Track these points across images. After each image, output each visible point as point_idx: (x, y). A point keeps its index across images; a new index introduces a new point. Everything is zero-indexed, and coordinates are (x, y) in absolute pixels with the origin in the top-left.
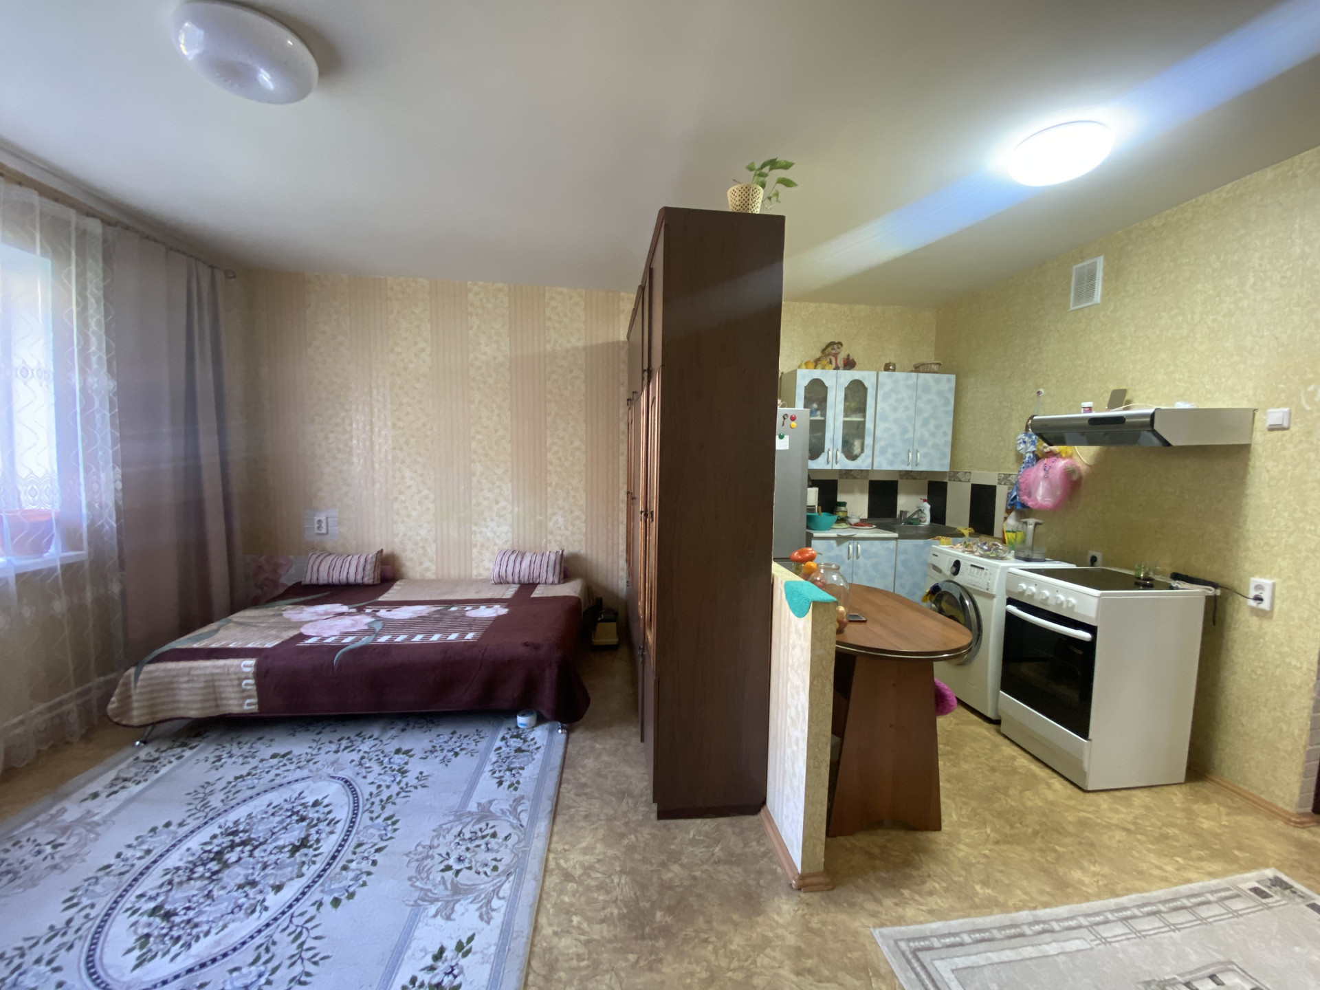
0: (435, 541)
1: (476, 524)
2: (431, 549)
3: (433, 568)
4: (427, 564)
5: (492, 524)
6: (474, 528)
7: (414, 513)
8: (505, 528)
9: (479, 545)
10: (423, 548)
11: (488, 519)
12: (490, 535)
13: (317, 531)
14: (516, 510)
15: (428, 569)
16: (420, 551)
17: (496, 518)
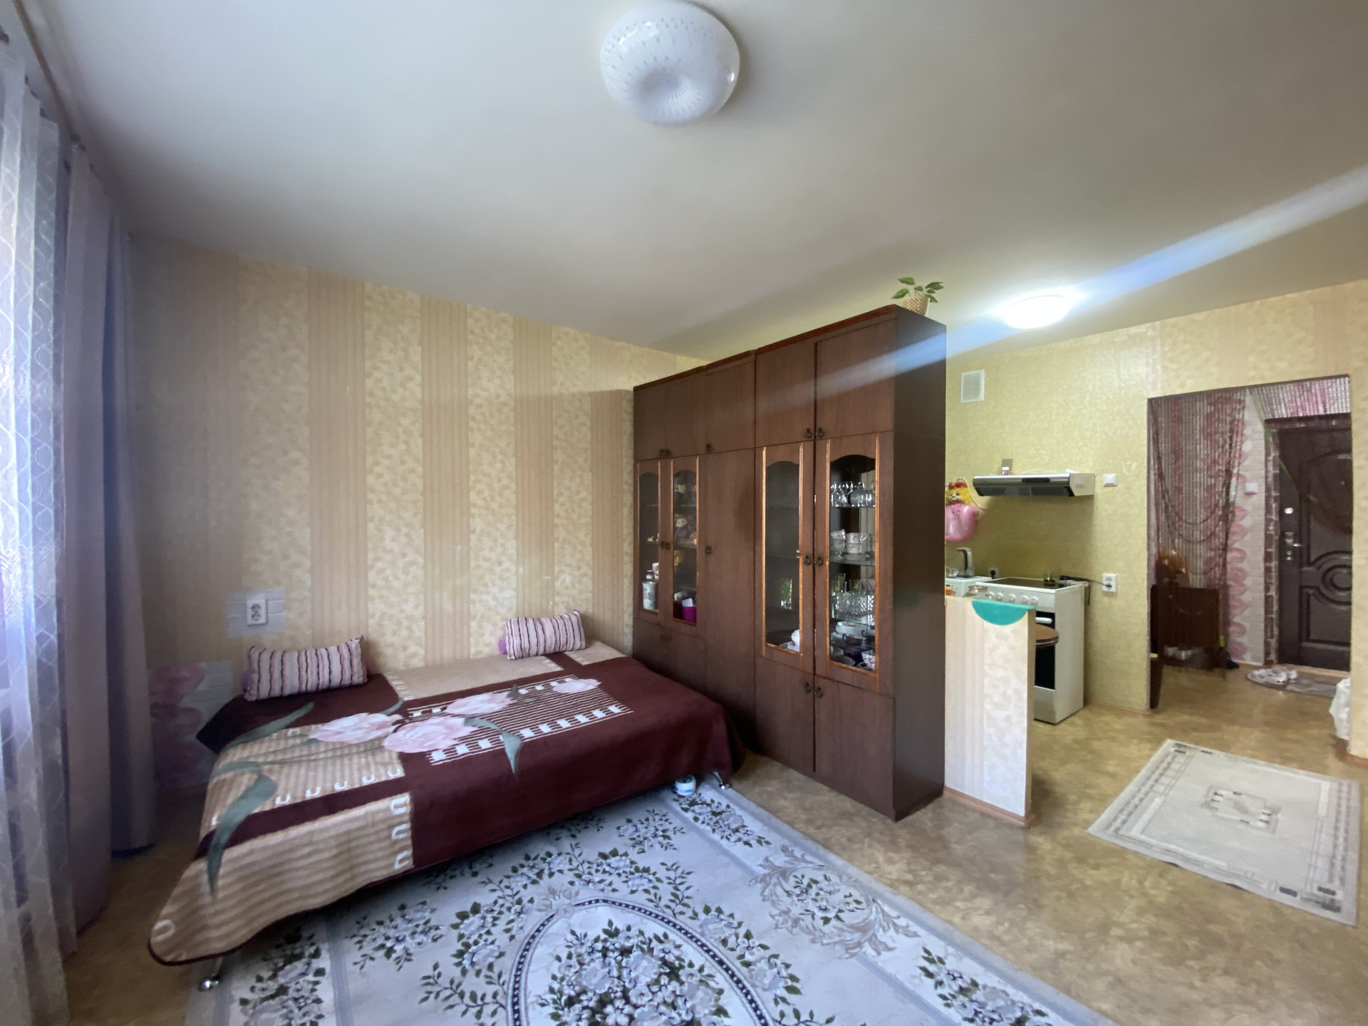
0: (424, 617)
1: (475, 591)
2: (419, 629)
3: (422, 652)
4: (413, 648)
5: (495, 590)
6: (473, 596)
7: (396, 584)
8: (509, 593)
9: (478, 616)
10: (409, 628)
11: (489, 584)
12: (492, 603)
13: (250, 621)
14: (521, 570)
15: (414, 655)
16: (404, 633)
17: (499, 582)
